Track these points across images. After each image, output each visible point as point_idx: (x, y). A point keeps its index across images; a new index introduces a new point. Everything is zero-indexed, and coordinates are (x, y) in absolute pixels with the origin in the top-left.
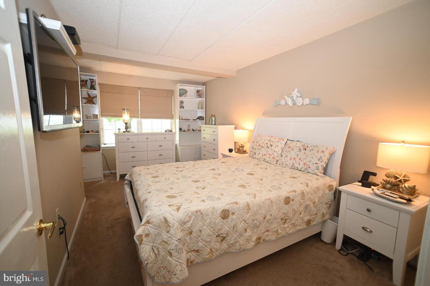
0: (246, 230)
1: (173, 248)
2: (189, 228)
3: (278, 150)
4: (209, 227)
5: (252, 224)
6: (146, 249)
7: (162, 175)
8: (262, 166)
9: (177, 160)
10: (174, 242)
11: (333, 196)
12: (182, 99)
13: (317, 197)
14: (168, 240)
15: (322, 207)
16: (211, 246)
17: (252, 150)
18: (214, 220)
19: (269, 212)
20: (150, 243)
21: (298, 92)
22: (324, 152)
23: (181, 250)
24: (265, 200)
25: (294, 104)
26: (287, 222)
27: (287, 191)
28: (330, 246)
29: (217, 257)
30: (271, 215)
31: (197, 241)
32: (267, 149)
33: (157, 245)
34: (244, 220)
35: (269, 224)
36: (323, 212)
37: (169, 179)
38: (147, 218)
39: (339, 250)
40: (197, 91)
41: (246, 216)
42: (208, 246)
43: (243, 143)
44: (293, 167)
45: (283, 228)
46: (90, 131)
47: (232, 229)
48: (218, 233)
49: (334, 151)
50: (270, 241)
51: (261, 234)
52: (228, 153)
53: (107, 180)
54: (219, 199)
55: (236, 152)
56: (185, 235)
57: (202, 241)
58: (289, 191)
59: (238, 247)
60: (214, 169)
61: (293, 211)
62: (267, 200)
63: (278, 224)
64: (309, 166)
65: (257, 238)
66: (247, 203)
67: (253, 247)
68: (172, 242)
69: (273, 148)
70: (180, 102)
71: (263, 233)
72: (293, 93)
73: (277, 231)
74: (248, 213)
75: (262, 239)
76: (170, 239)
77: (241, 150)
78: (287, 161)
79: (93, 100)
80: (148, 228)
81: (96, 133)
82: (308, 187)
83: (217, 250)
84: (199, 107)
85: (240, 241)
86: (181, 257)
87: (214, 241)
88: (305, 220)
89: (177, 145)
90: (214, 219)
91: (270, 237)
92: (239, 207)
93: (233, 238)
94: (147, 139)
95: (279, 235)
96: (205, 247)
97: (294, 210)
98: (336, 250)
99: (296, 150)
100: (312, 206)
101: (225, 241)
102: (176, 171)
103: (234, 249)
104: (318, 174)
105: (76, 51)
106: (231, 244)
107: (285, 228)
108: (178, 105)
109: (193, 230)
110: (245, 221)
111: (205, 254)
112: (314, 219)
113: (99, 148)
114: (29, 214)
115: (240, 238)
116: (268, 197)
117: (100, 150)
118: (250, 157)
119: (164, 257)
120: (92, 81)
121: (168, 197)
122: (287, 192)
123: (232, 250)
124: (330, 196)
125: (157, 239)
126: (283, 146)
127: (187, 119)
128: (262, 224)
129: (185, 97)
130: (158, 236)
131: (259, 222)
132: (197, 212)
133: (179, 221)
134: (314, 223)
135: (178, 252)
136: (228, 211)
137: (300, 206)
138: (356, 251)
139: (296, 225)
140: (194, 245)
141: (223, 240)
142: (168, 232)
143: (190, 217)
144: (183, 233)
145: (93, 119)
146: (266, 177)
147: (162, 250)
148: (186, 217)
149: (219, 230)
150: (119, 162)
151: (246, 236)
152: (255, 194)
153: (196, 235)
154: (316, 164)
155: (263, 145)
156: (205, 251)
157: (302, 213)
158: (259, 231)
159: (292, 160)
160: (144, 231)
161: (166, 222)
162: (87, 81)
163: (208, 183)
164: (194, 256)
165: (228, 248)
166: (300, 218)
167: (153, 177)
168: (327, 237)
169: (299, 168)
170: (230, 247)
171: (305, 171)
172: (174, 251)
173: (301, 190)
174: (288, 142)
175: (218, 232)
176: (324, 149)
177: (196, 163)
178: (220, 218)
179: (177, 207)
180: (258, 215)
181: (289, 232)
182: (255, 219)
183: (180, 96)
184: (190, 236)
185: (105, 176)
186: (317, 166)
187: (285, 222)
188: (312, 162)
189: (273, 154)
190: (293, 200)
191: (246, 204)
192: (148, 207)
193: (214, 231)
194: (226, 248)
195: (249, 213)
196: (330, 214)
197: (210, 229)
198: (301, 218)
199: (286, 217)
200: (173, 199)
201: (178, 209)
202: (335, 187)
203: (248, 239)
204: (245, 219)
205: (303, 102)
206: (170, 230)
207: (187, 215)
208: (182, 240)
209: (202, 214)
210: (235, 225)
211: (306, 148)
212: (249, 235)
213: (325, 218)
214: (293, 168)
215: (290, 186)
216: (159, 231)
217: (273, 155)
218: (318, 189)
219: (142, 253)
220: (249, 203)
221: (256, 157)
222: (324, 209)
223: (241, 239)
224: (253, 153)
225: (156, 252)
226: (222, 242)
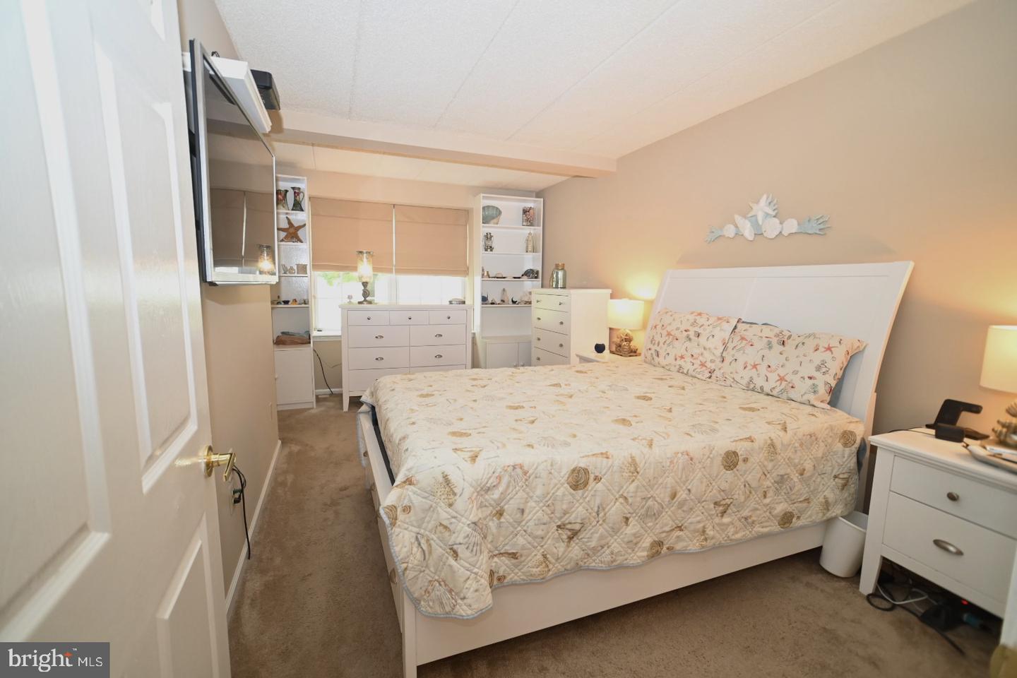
0: (627, 519)
1: (460, 540)
2: (498, 502)
3: (716, 345)
4: (541, 504)
5: (643, 507)
6: (403, 537)
7: (440, 393)
8: (672, 383)
9: (475, 364)
10: (463, 527)
11: (855, 460)
12: (489, 230)
13: (810, 459)
14: (451, 523)
15: (823, 484)
16: (545, 547)
17: (651, 346)
18: (552, 489)
19: (684, 483)
20: (412, 525)
21: (770, 203)
22: (833, 349)
23: (478, 548)
24: (675, 453)
25: (759, 234)
26: (729, 511)
27: (731, 438)
28: (843, 583)
29: (558, 576)
30: (689, 490)
31: (513, 532)
32: (688, 344)
33: (427, 533)
34: (622, 496)
35: (683, 511)
36: (825, 497)
37: (455, 400)
38: (407, 473)
39: (869, 595)
40: (524, 210)
41: (627, 488)
42: (539, 548)
43: (631, 330)
44: (752, 386)
45: (718, 524)
46: (291, 300)
47: (594, 514)
48: (563, 520)
49: (861, 349)
50: (684, 554)
51: (664, 535)
52: (593, 354)
53: (322, 409)
54: (567, 444)
55: (612, 352)
56: (487, 516)
57: (524, 533)
58: (737, 439)
59: (609, 558)
60: (557, 385)
61: (745, 486)
62: (680, 455)
63: (706, 514)
64: (791, 385)
65: (655, 541)
66: (631, 457)
67: (643, 562)
68: (458, 527)
69: (702, 340)
70: (485, 236)
71: (668, 532)
72: (755, 207)
73: (704, 532)
74: (633, 481)
75: (667, 546)
76: (453, 520)
77: (624, 347)
78: (737, 372)
79: (299, 232)
80: (409, 495)
81: (303, 305)
82: (786, 431)
83: (558, 559)
84: (527, 247)
85: (613, 543)
86: (477, 562)
87: (553, 538)
88: (776, 512)
89: (476, 335)
90: (554, 488)
91: (685, 544)
92: (612, 466)
93: (597, 536)
94: (410, 319)
95: (709, 541)
96: (530, 549)
97: (747, 485)
98: (861, 595)
99: (760, 344)
100: (796, 479)
101: (577, 541)
102: (473, 386)
103: (597, 561)
104: (815, 404)
105: (271, 124)
106: (590, 550)
107: (724, 527)
108: (480, 243)
109: (506, 507)
110: (626, 498)
111: (530, 564)
112: (802, 512)
113: (308, 337)
114: (191, 428)
115: (612, 537)
116: (683, 448)
117: (310, 343)
118: (645, 362)
119: (440, 558)
120: (297, 192)
121: (454, 434)
122: (732, 440)
123: (594, 564)
124: (845, 460)
125: (427, 519)
126: (727, 335)
127: (500, 276)
128: (667, 510)
129: (496, 225)
130: (430, 514)
131: (658, 503)
132: (514, 467)
133: (474, 483)
134: (800, 523)
135: (472, 551)
136: (586, 471)
137: (763, 477)
138: (917, 602)
139: (753, 522)
140: (507, 541)
141: (573, 537)
142: (450, 505)
143: (500, 478)
144: (482, 512)
145: (298, 273)
146: (682, 405)
147: (437, 545)
148: (490, 477)
149: (565, 514)
150: (349, 370)
151: (626, 534)
152: (652, 440)
153: (511, 520)
154: (810, 378)
155: (677, 334)
156: (529, 558)
157: (768, 495)
158: (658, 526)
159: (747, 369)
160: (399, 498)
161: (448, 484)
162: (287, 191)
163: (544, 412)
164: (506, 565)
165: (585, 558)
166: (764, 505)
167: (422, 396)
168: (835, 562)
169: (767, 389)
170: (588, 555)
171: (781, 395)
172: (463, 547)
173: (767, 438)
174: (740, 325)
175: (561, 518)
176: (834, 343)
177: (518, 371)
178: (566, 485)
179: (472, 453)
180: (657, 488)
181: (733, 537)
182: (649, 496)
183: (483, 223)
184: (499, 519)
185: (318, 399)
186: (814, 385)
187: (725, 512)
188: (800, 374)
189: (702, 354)
190: (745, 460)
191: (630, 460)
192: (409, 450)
193: (552, 515)
194: (580, 556)
195: (636, 481)
196: (846, 505)
197: (544, 508)
198: (766, 505)
199: (727, 500)
200: (464, 439)
201: (474, 458)
202: (862, 436)
203: (631, 541)
204: (625, 495)
205: (782, 229)
206: (455, 500)
207: (494, 473)
208: (481, 527)
209: (525, 473)
210: (601, 505)
211: (785, 340)
212: (634, 531)
213: (830, 512)
214: (750, 387)
215: (740, 428)
216: (431, 503)
217: (701, 358)
218: (814, 438)
219: (397, 546)
220: (637, 460)
221: (661, 363)
222: (829, 490)
223: (616, 540)
224: (652, 354)
225: (425, 547)
226: (569, 542)
